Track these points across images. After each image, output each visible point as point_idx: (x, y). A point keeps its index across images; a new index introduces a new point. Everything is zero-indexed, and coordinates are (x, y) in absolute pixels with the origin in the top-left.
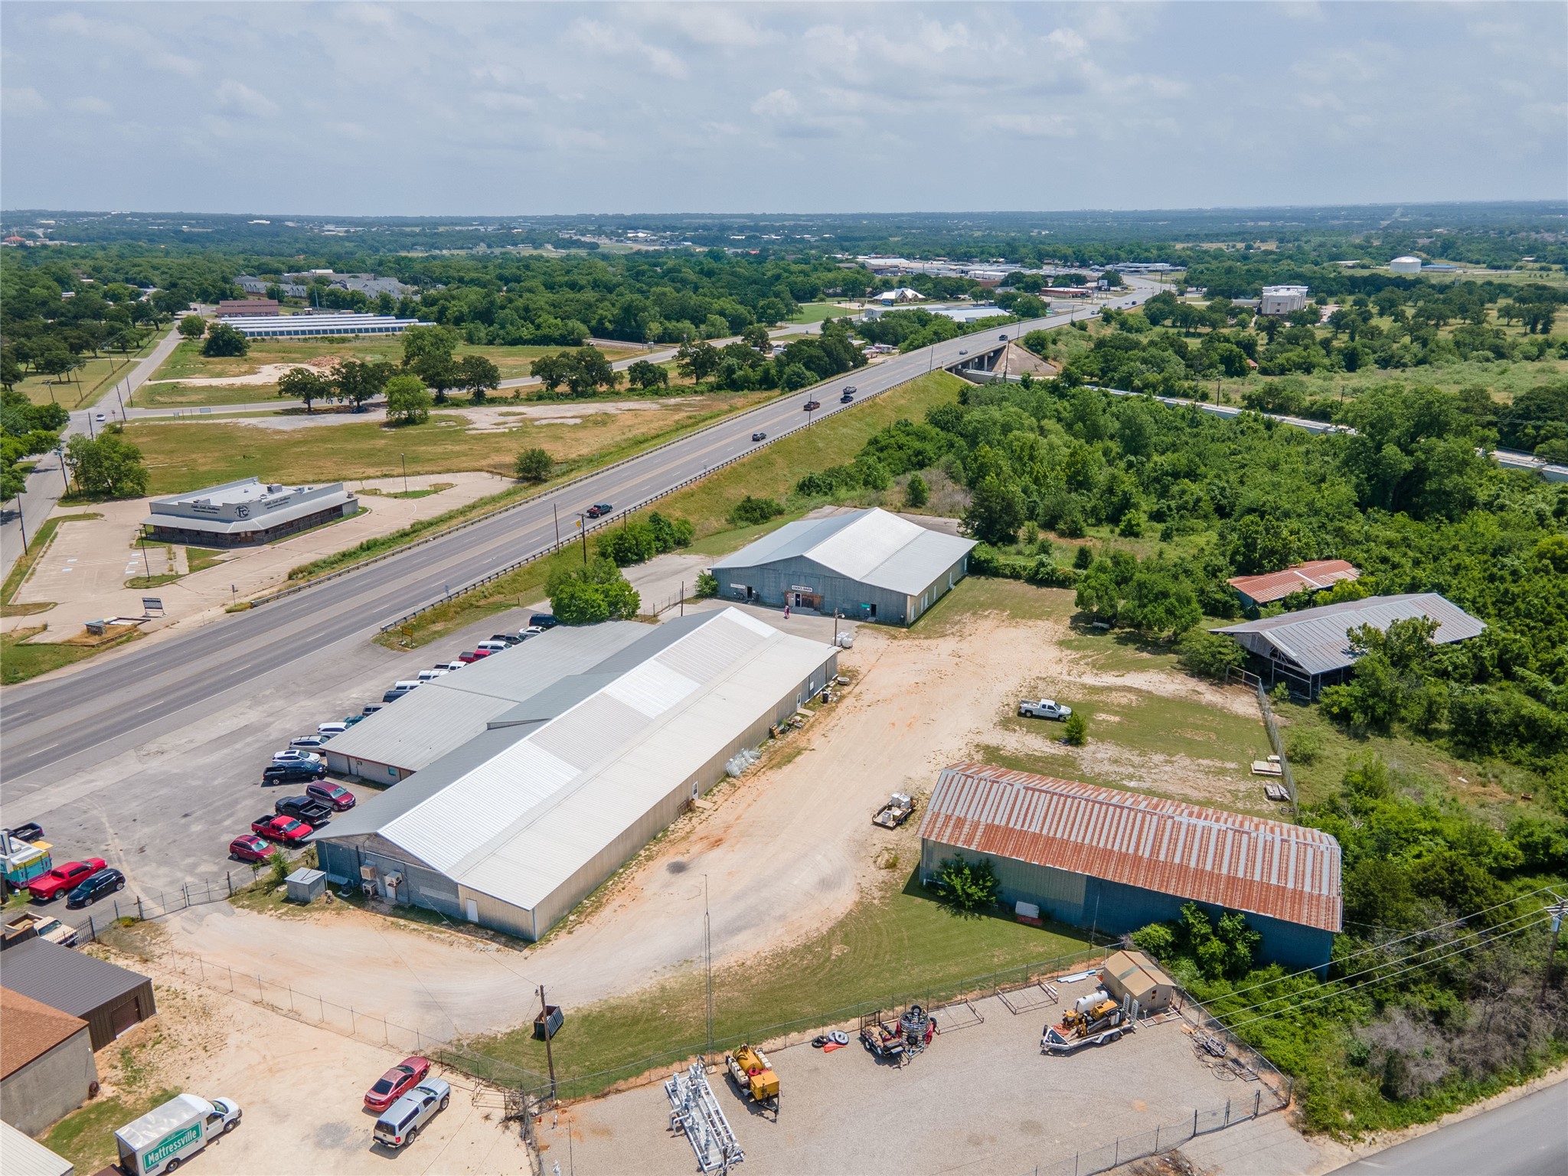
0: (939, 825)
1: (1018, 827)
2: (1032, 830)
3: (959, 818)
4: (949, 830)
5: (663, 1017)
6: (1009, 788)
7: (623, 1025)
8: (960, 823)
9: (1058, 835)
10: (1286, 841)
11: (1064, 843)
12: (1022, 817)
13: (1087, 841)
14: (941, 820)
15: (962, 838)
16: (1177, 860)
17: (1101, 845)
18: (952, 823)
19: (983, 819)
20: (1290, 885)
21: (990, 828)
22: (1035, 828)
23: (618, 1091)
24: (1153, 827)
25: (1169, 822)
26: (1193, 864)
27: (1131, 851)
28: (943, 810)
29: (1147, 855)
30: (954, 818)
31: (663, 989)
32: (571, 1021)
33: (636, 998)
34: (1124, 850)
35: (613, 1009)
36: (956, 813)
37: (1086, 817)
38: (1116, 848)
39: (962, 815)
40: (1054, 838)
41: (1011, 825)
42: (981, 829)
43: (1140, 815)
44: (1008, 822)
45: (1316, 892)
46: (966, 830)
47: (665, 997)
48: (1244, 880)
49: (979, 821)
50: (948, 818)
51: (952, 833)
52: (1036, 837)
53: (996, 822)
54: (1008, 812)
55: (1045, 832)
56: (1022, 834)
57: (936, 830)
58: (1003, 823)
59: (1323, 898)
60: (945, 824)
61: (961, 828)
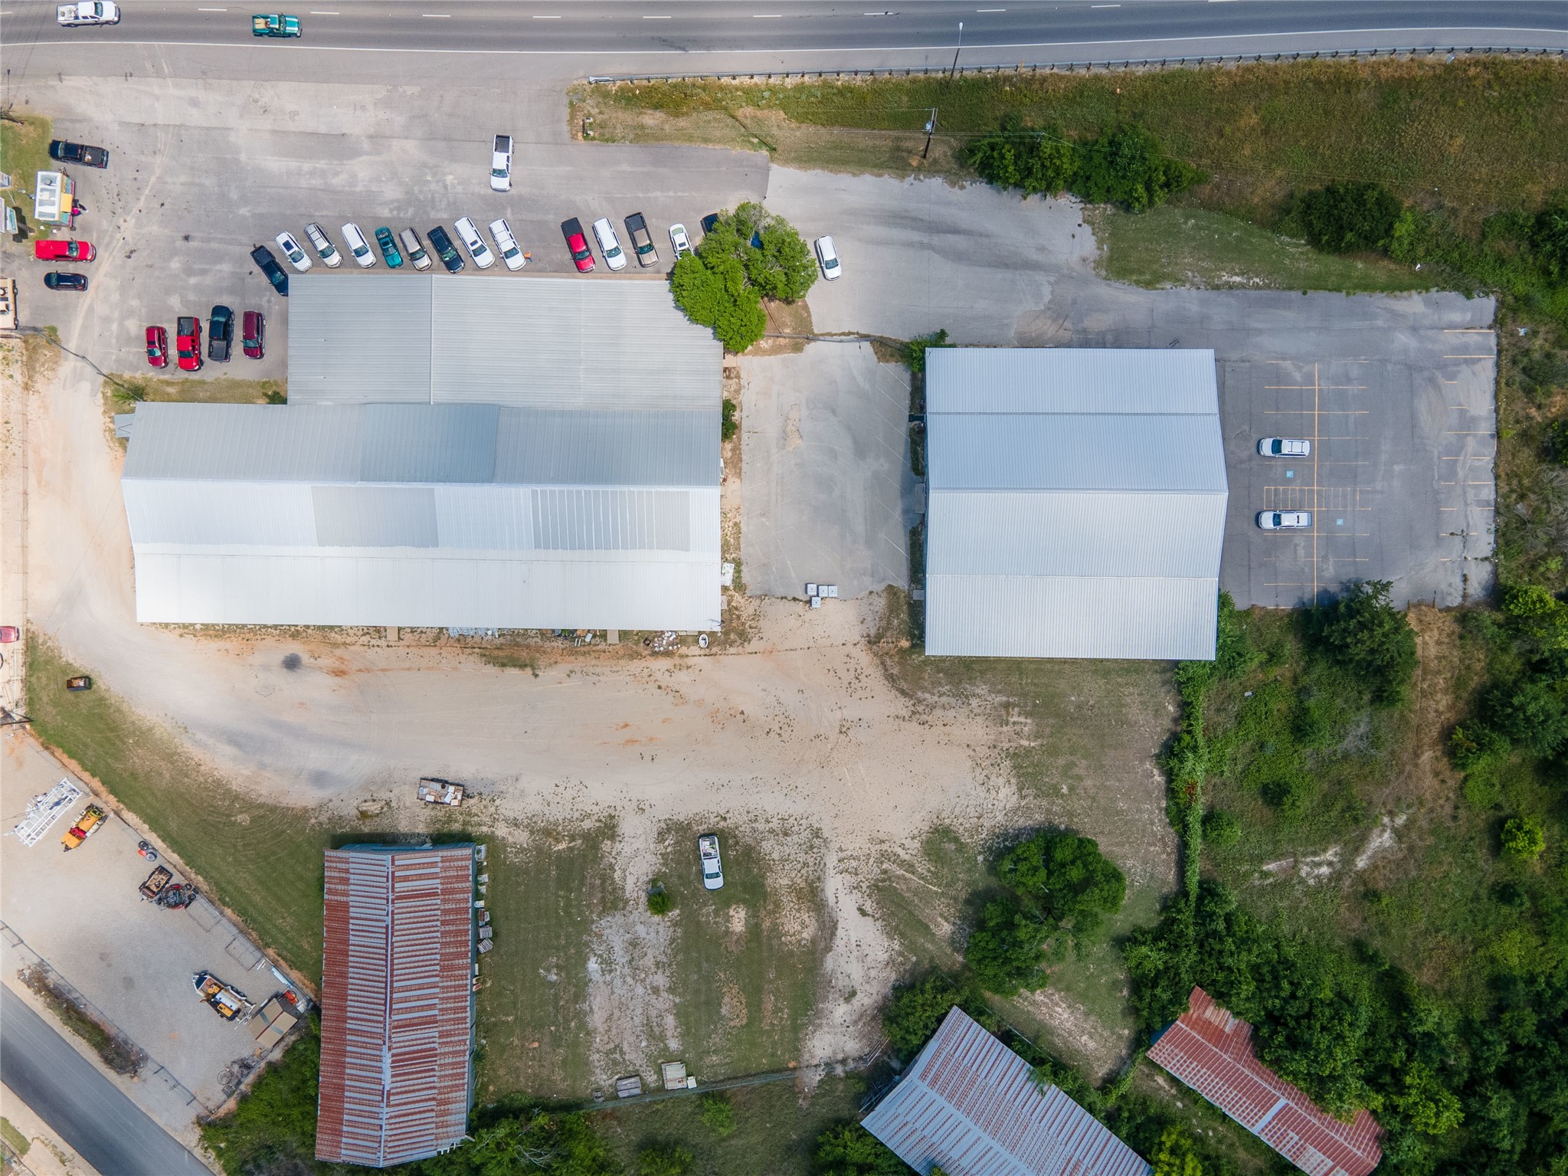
0: (339, 865)
1: (351, 927)
2: (351, 937)
3: (349, 879)
4: (336, 875)
5: (124, 743)
6: (385, 913)
7: (107, 724)
8: (345, 881)
9: (351, 959)
10: (381, 1128)
11: (346, 964)
12: (361, 928)
13: (350, 981)
14: (343, 866)
15: (332, 886)
16: (349, 1048)
17: (350, 992)
18: (344, 875)
19: (352, 898)
20: (345, 1129)
21: (346, 906)
22: (353, 940)
23: (53, 753)
24: (373, 1030)
25: (380, 1042)
26: (348, 1060)
27: (349, 1014)
28: (352, 865)
29: (348, 1026)
30: (348, 876)
31: (151, 729)
32: (95, 692)
33: (134, 718)
34: (349, 1009)
35: (119, 710)
36: (352, 876)
37: (371, 978)
38: (349, 1003)
39: (352, 881)
40: (348, 956)
41: (351, 921)
42: (344, 899)
43: (382, 1019)
44: (353, 918)
45: (343, 1146)
46: (339, 887)
47: (144, 735)
48: (343, 1097)
49: (348, 895)
50: (347, 871)
51: (334, 878)
52: (346, 942)
53: (351, 909)
54: (363, 916)
55: (351, 948)
56: (346, 931)
57: (334, 865)
58: (352, 915)
59: (339, 1150)
60: (341, 870)
61: (340, 884)
